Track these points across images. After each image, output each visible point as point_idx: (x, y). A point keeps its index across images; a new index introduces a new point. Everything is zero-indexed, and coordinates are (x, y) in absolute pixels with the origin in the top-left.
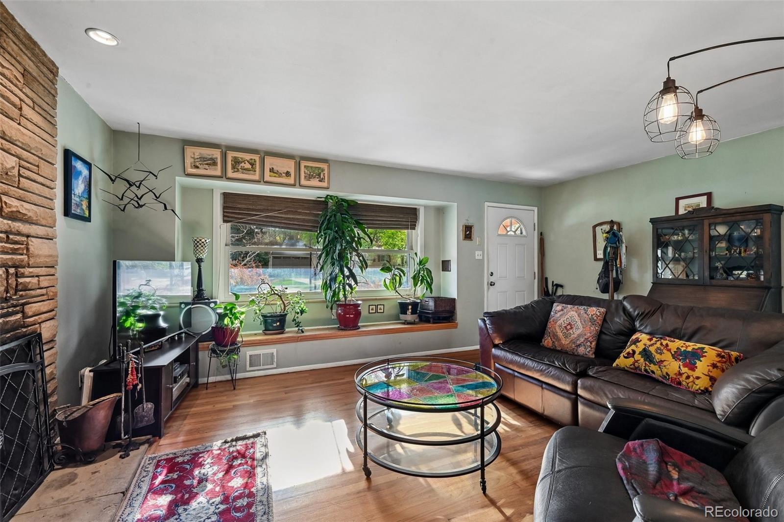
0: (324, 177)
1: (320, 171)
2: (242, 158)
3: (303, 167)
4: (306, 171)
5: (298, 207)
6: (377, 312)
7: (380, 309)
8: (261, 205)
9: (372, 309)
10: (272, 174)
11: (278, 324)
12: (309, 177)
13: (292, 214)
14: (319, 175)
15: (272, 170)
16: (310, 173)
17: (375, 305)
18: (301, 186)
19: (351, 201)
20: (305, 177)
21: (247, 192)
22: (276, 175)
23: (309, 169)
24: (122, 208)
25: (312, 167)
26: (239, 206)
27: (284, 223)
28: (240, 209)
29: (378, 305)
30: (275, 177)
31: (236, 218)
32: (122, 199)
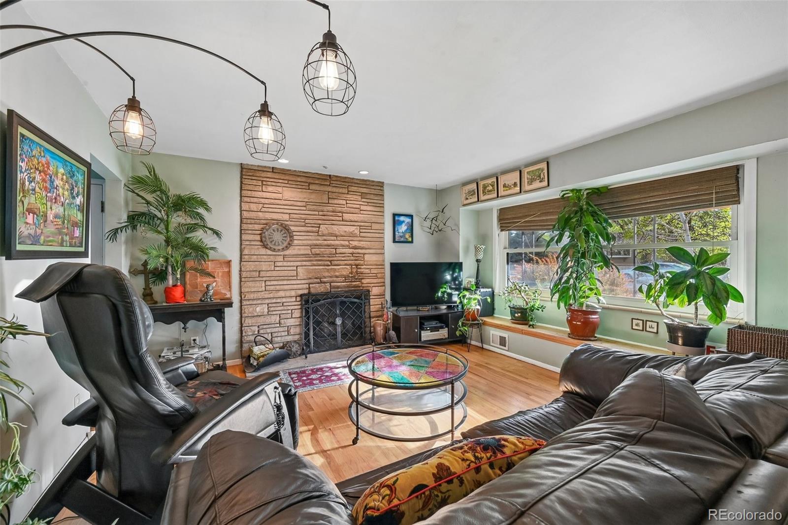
0: (544, 176)
1: (540, 172)
2: (487, 184)
3: (526, 173)
4: (529, 176)
5: (549, 208)
6: (644, 329)
7: (651, 327)
8: (520, 213)
9: (637, 325)
10: (505, 189)
11: (519, 314)
12: (531, 182)
13: (545, 216)
14: (540, 176)
15: (504, 186)
16: (532, 177)
17: (643, 321)
18: (526, 192)
19: (602, 187)
20: (528, 182)
21: (513, 204)
22: (507, 188)
23: (531, 173)
24: (432, 233)
25: (533, 171)
26: (507, 217)
27: (540, 225)
28: (508, 219)
29: (646, 321)
30: (507, 190)
31: (506, 227)
32: (430, 229)
